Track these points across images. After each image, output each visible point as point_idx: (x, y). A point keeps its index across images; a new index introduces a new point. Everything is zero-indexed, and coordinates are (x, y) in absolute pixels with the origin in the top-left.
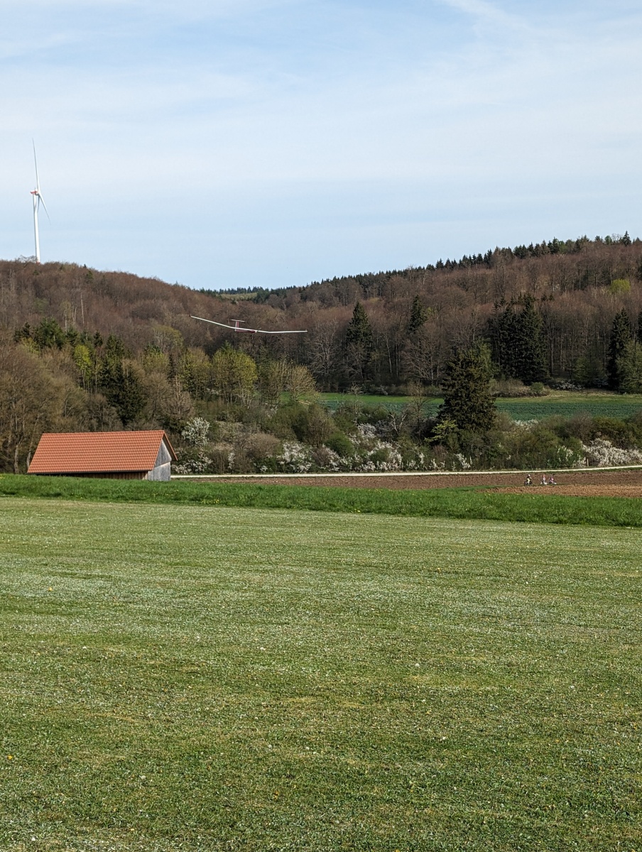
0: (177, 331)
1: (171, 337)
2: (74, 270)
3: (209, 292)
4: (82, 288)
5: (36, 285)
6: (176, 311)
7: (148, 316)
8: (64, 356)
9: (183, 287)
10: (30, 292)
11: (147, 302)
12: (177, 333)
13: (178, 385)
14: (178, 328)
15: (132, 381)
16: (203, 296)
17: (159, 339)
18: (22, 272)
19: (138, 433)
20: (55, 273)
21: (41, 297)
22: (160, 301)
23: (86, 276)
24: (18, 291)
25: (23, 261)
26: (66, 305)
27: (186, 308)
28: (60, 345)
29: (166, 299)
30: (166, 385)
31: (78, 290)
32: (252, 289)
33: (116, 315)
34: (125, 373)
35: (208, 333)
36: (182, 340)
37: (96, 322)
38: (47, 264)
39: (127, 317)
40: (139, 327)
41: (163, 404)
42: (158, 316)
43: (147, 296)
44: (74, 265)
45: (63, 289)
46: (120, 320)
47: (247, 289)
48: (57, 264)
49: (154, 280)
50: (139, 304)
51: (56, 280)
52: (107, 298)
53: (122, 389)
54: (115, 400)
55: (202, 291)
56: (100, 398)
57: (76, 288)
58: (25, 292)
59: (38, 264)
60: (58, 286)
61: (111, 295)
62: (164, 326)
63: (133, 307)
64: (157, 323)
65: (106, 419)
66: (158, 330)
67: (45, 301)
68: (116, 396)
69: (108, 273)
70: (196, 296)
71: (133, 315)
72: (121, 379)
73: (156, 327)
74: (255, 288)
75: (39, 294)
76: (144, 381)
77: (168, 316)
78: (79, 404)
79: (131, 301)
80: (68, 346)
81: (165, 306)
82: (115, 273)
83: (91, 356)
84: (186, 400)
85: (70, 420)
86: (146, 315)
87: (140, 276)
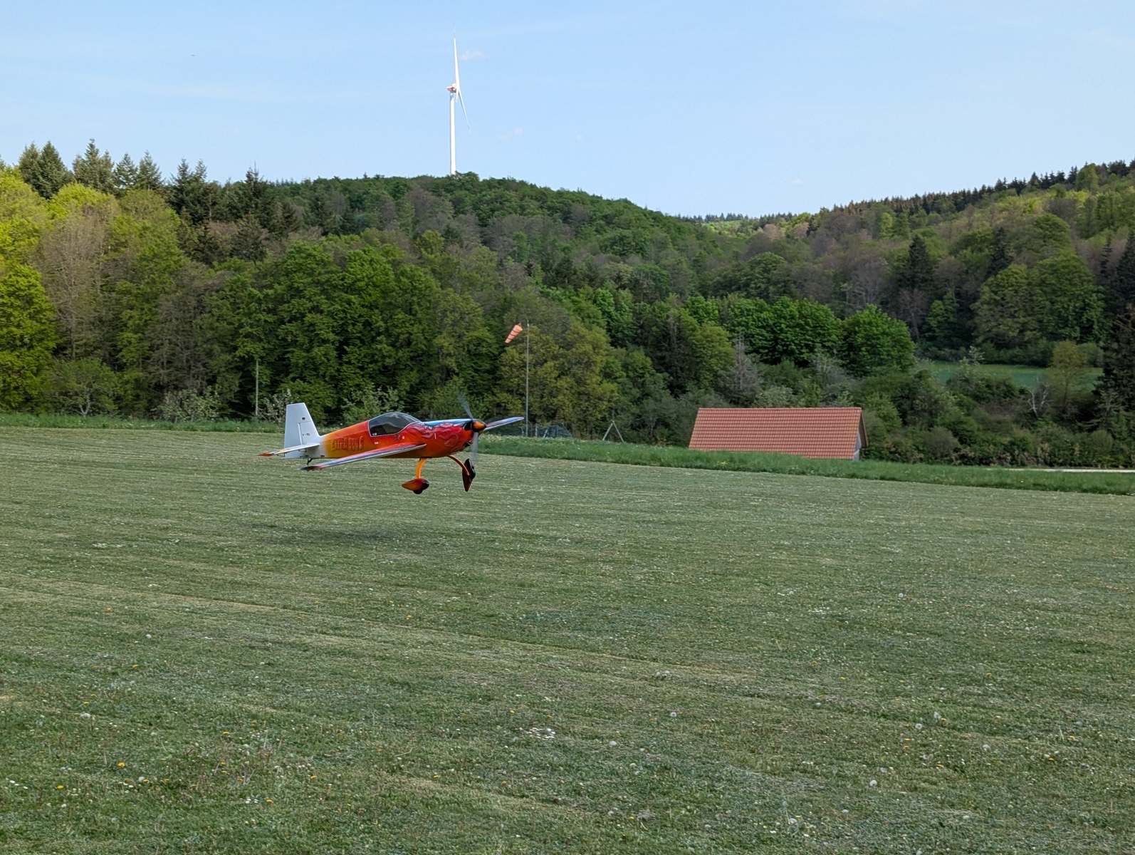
1: (657, 279)
6: (661, 246)
7: (625, 252)
14: (665, 268)
15: (681, 339)
27: (673, 240)
29: (646, 228)
32: (725, 216)
39: (598, 253)
47: (719, 216)
50: (610, 235)
52: (565, 228)
54: (661, 364)
61: (571, 224)
63: (603, 239)
64: (637, 260)
66: (639, 270)
74: (729, 216)
81: (647, 238)
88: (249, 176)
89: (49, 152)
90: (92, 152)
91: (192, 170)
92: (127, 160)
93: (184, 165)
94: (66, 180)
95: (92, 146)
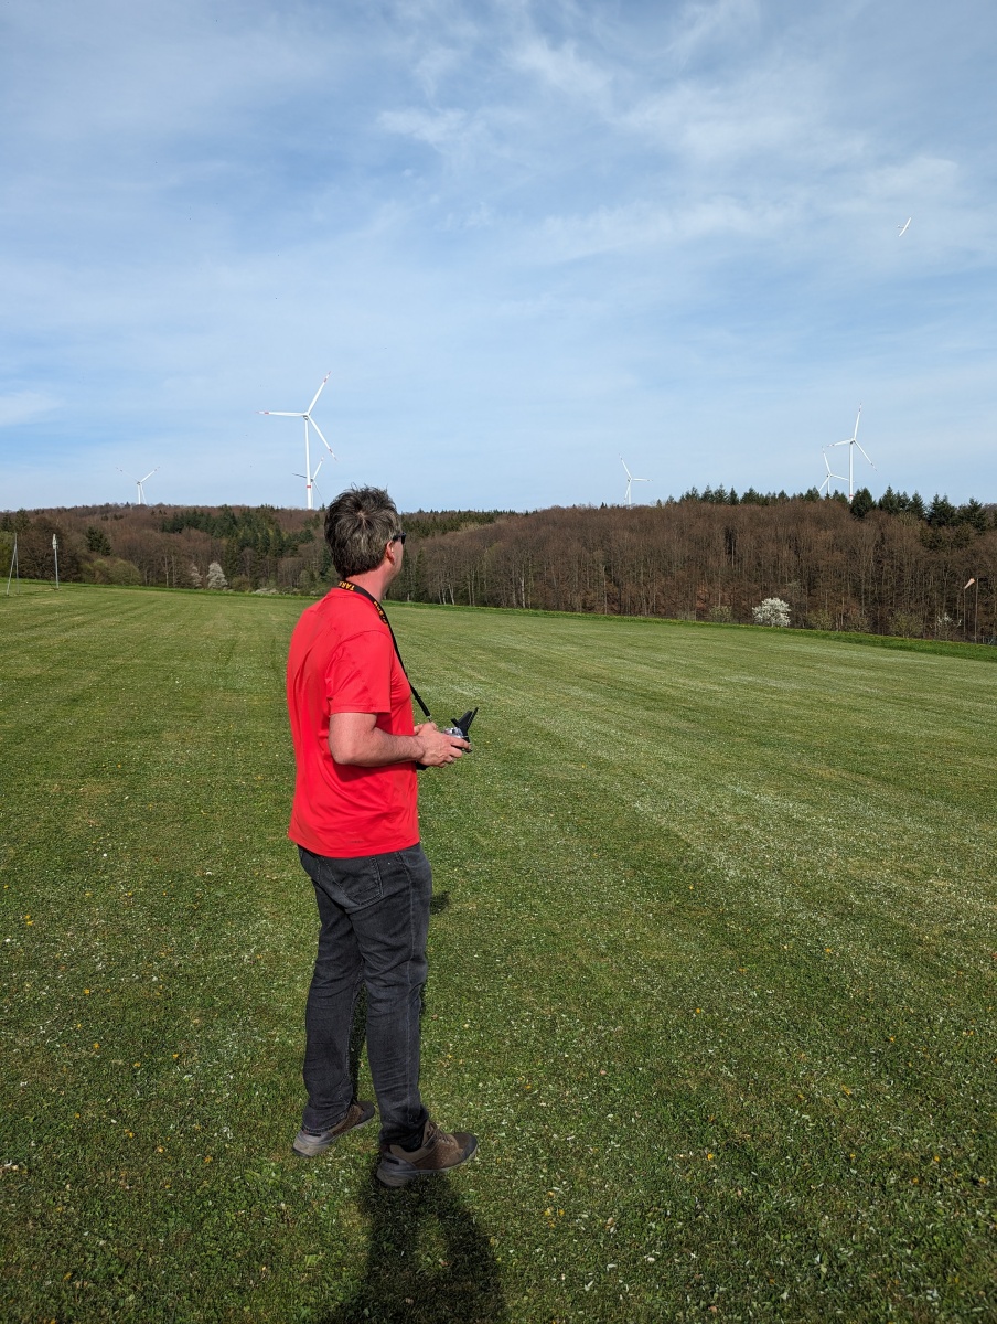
88: (972, 501)
90: (890, 491)
91: (941, 499)
92: (905, 495)
93: (936, 496)
94: (873, 506)
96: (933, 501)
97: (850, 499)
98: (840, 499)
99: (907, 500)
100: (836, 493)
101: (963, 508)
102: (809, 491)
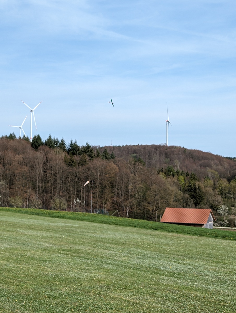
0: (217, 172)
1: (214, 174)
2: (179, 149)
3: (229, 158)
4: (182, 155)
5: (166, 154)
6: (216, 165)
7: (206, 166)
8: (175, 179)
9: (219, 156)
10: (164, 156)
11: (206, 161)
12: (216, 173)
13: (216, 192)
14: (217, 171)
15: (199, 190)
16: (227, 159)
17: (210, 175)
18: (161, 149)
19: (201, 209)
20: (173, 150)
21: (168, 158)
22: (211, 161)
23: (184, 151)
24: (160, 155)
25: (162, 145)
26: (176, 161)
27: (220, 163)
28: (173, 175)
29: (213, 160)
30: (212, 192)
31: (181, 156)
33: (194, 165)
34: (197, 187)
35: (229, 173)
36: (219, 175)
37: (187, 167)
38: (170, 146)
39: (198, 166)
40: (202, 170)
41: (210, 199)
42: (209, 166)
43: (206, 159)
44: (180, 147)
45: (176, 155)
46: (196, 167)
48: (174, 146)
49: (209, 153)
50: (203, 161)
51: (173, 152)
52: (191, 159)
53: (195, 192)
54: (193, 197)
55: (227, 158)
56: (187, 196)
57: (180, 155)
58: (162, 156)
59: (167, 146)
60: (174, 154)
61: (192, 158)
62: (212, 170)
63: (200, 162)
64: (209, 169)
65: (189, 203)
66: (209, 171)
67: (169, 159)
68: (193, 195)
69: (192, 150)
70: (224, 159)
71: (201, 165)
72: (195, 189)
73: (209, 170)
75: (167, 157)
76: (204, 190)
77: (214, 166)
78: (179, 197)
79: (200, 160)
80: (176, 176)
81: (212, 163)
82: (194, 150)
83: (184, 180)
84: (219, 198)
85: (176, 203)
86: (205, 166)
87: (204, 151)
88: (87, 144)
89: (39, 136)
90: (50, 137)
91: (73, 142)
92: (57, 139)
93: (72, 140)
94: (42, 144)
95: (50, 135)
96: (70, 143)
97: (31, 140)
98: (27, 139)
99: (58, 142)
100: (24, 136)
101: (83, 147)
102: (11, 135)
